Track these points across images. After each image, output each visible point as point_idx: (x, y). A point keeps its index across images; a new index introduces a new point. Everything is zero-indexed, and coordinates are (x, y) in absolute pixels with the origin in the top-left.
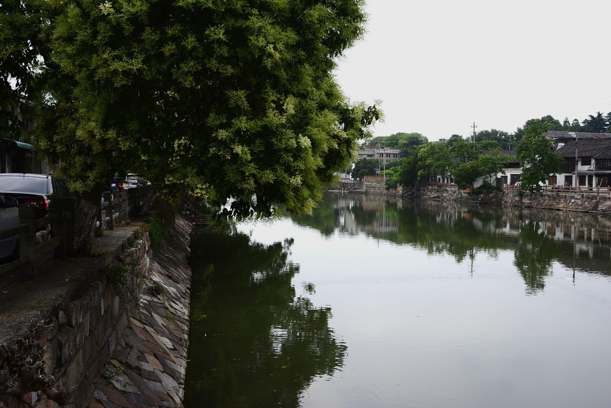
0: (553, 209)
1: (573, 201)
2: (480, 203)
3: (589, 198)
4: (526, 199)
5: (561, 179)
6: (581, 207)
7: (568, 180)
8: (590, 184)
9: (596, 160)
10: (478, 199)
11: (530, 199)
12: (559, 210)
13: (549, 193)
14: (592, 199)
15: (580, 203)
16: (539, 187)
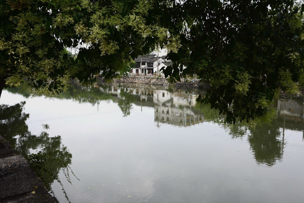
0: (133, 83)
1: (141, 79)
2: (102, 81)
3: (147, 78)
4: (122, 79)
5: (134, 70)
6: (144, 82)
7: (137, 71)
8: (145, 73)
9: (147, 63)
10: (101, 79)
11: (124, 79)
12: (136, 83)
13: (131, 76)
14: (148, 78)
15: (144, 80)
16: (127, 74)
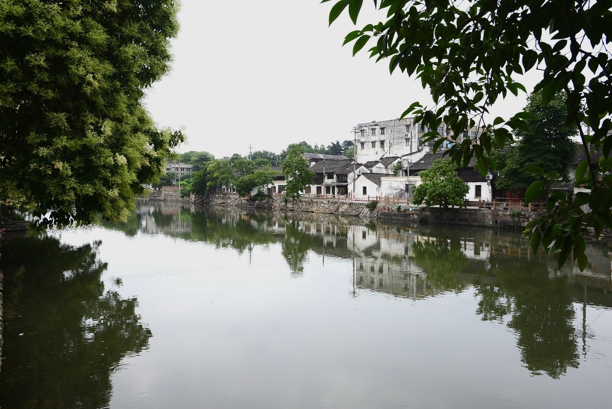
0: (308, 212)
1: (322, 205)
2: (256, 208)
3: (333, 203)
4: (290, 204)
5: (314, 188)
6: (327, 210)
7: (319, 190)
8: (334, 193)
9: (337, 175)
10: (254, 205)
11: (293, 204)
12: (313, 212)
13: (306, 200)
14: (335, 204)
15: (327, 207)
16: (299, 196)
